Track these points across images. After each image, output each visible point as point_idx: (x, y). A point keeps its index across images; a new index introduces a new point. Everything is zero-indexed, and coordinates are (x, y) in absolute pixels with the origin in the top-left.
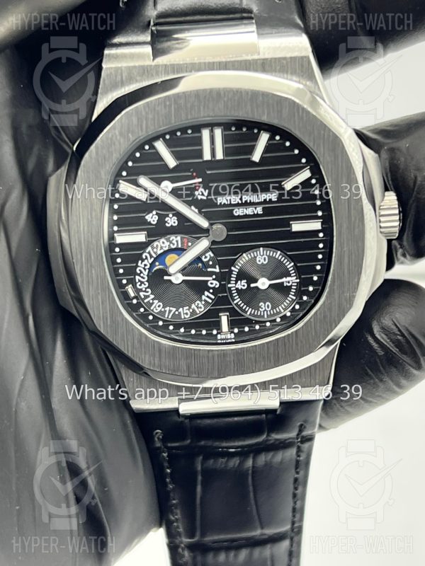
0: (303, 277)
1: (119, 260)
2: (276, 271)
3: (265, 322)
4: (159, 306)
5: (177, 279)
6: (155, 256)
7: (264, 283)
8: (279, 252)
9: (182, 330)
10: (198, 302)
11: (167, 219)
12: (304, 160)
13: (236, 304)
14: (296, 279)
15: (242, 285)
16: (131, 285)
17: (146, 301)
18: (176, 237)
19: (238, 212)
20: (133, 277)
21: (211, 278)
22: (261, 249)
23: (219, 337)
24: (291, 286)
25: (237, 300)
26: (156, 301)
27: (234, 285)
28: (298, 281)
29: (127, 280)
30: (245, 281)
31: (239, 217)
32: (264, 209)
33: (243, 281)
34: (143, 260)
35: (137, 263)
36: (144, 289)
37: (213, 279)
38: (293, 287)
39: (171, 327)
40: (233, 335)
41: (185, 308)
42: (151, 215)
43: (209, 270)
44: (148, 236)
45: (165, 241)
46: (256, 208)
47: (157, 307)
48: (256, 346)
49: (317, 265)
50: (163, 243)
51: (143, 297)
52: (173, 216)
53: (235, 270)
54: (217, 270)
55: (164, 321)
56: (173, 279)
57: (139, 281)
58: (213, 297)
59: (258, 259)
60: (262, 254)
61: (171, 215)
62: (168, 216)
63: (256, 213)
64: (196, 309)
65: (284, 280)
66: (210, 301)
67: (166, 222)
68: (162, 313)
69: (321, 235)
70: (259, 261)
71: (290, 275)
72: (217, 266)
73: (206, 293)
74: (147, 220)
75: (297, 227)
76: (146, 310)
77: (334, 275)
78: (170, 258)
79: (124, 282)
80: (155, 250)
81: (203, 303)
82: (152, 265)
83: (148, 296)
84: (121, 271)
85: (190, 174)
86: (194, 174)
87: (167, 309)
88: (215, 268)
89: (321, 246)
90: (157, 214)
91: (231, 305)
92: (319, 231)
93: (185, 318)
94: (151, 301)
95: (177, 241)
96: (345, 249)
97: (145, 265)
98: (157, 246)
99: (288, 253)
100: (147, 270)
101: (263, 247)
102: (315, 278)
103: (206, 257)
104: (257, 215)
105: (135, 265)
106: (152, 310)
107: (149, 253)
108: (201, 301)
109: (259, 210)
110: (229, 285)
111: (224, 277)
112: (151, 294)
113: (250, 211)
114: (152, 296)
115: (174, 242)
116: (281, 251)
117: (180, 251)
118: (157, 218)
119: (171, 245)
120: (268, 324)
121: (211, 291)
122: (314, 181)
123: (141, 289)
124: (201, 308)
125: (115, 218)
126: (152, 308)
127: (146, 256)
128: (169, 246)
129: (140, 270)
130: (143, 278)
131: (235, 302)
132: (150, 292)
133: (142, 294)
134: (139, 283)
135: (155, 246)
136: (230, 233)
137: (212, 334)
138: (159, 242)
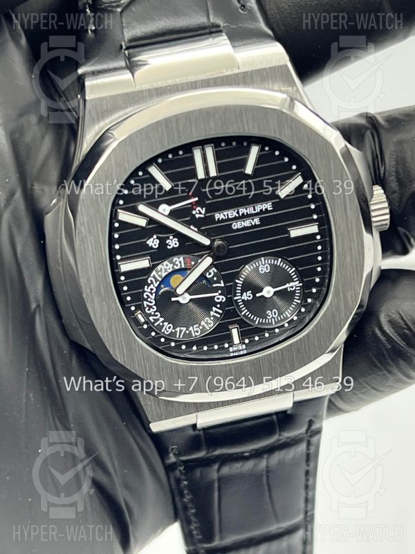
0: (305, 280)
1: (125, 288)
2: (277, 277)
3: (274, 329)
4: (169, 328)
6: (160, 279)
7: (269, 291)
8: (280, 260)
9: (195, 348)
10: (207, 318)
11: (168, 242)
12: (294, 167)
14: (299, 283)
15: (247, 296)
16: (140, 311)
17: (156, 325)
18: (179, 258)
19: (237, 225)
20: (140, 303)
21: (217, 294)
22: (263, 259)
23: (231, 349)
24: (295, 290)
25: (245, 311)
26: (166, 324)
27: (240, 297)
28: (301, 284)
29: (135, 306)
30: (250, 292)
31: (238, 230)
32: (261, 219)
33: (248, 292)
34: (149, 285)
35: (144, 288)
36: (153, 313)
37: (220, 294)
39: (184, 347)
41: (195, 326)
42: (152, 239)
43: (214, 285)
44: (152, 260)
45: (168, 263)
46: (253, 220)
47: (167, 328)
48: (270, 354)
49: (318, 267)
50: (167, 265)
51: (153, 321)
52: (174, 237)
53: (239, 282)
54: (222, 285)
55: (175, 341)
56: (180, 299)
57: (148, 306)
58: (221, 312)
59: (260, 269)
60: (263, 263)
61: (171, 237)
62: (168, 238)
63: (253, 224)
64: (205, 325)
65: (287, 285)
66: (219, 316)
67: (168, 244)
68: (174, 334)
69: (318, 237)
70: (262, 270)
71: (292, 281)
72: (222, 281)
73: (214, 309)
74: (148, 245)
75: (295, 233)
76: (157, 333)
78: (174, 280)
80: (159, 273)
81: (212, 318)
82: (158, 288)
83: (158, 320)
84: (129, 298)
87: (178, 329)
88: (220, 283)
89: (319, 248)
90: (158, 238)
91: (240, 316)
92: (316, 234)
93: (196, 336)
94: (161, 324)
95: (180, 262)
97: (152, 289)
98: (161, 269)
99: (289, 259)
100: (154, 294)
101: (264, 256)
102: (317, 280)
103: (210, 274)
104: (256, 226)
106: (164, 333)
108: (210, 317)
109: (257, 221)
110: (236, 298)
111: (229, 291)
112: (161, 317)
113: (247, 223)
114: (162, 319)
115: (177, 263)
116: (282, 258)
117: (183, 271)
118: (158, 242)
120: (277, 330)
121: (218, 306)
123: (150, 314)
124: (210, 324)
125: (117, 247)
126: (163, 331)
127: (151, 281)
128: (173, 267)
129: (147, 295)
130: (151, 302)
131: (243, 314)
132: (159, 315)
133: (151, 318)
134: (148, 308)
135: (159, 269)
136: (230, 247)
137: (224, 347)
138: (163, 265)
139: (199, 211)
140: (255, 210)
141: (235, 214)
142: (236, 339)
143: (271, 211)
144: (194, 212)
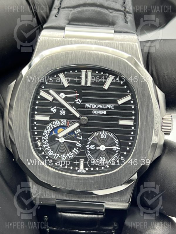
0: (122, 147)
1: (35, 128)
2: (108, 142)
3: (101, 167)
4: (52, 152)
5: (62, 140)
6: (53, 128)
7: (103, 148)
8: (112, 134)
10: (70, 153)
11: (60, 111)
12: (128, 91)
13: (89, 156)
14: (119, 148)
15: (92, 147)
16: (39, 141)
17: (45, 149)
18: (64, 120)
19: (95, 112)
20: (41, 137)
21: (78, 142)
22: (104, 131)
23: (78, 171)
24: (116, 151)
25: (89, 154)
26: (50, 150)
27: (89, 147)
28: (119, 149)
29: (38, 138)
30: (94, 146)
31: (95, 114)
32: (107, 112)
33: (93, 146)
34: (47, 129)
35: (44, 130)
36: (45, 143)
37: (79, 143)
38: (117, 151)
39: (56, 164)
40: (85, 171)
41: (64, 155)
42: (53, 108)
43: (78, 138)
44: (51, 118)
45: (58, 121)
46: (103, 111)
47: (50, 153)
49: (129, 142)
50: (57, 122)
51: (44, 147)
52: (64, 110)
53: (90, 139)
54: (81, 139)
55: (53, 160)
56: (60, 140)
57: (44, 139)
58: (78, 151)
59: (101, 136)
60: (104, 134)
61: (63, 110)
62: (61, 110)
63: (103, 113)
64: (69, 156)
65: (113, 147)
66: (76, 153)
67: (60, 113)
68: (53, 156)
69: (133, 128)
70: (102, 137)
71: (116, 146)
72: (82, 137)
73: (75, 149)
74: (51, 110)
75: (122, 122)
76: (45, 153)
77: (136, 147)
78: (60, 130)
79: (37, 138)
80: (53, 125)
81: (73, 153)
82: (51, 132)
83: (47, 147)
84: (36, 133)
85: (74, 91)
86: (76, 91)
87: (55, 154)
88: (81, 138)
89: (132, 133)
90: (56, 108)
91: (86, 156)
92: (132, 126)
93: (63, 160)
94: (48, 150)
95: (64, 122)
96: (143, 135)
97: (48, 132)
98: (54, 123)
99: (116, 135)
100: (48, 135)
101: (104, 130)
102: (128, 149)
103: (77, 132)
104: (104, 114)
105: (43, 131)
106: (48, 154)
107: (50, 126)
108: (72, 152)
109: (105, 112)
110: (86, 147)
111: (84, 142)
112: (49, 146)
113: (100, 112)
114: (49, 147)
115: (63, 122)
116: (113, 133)
117: (65, 127)
118: (56, 110)
119: (61, 124)
120: (103, 168)
121: (77, 148)
122: (132, 102)
123: (44, 143)
124: (71, 156)
125: (36, 107)
126: (48, 153)
127: (48, 128)
128: (60, 124)
129: (45, 134)
130: (46, 138)
131: (88, 155)
132: (48, 145)
133: (44, 145)
134: (44, 140)
135: (53, 123)
136: (89, 121)
137: (75, 169)
138: (55, 121)
139: (78, 100)
140: (105, 107)
141: (95, 106)
142: (82, 167)
143: (112, 109)
144: (76, 101)
